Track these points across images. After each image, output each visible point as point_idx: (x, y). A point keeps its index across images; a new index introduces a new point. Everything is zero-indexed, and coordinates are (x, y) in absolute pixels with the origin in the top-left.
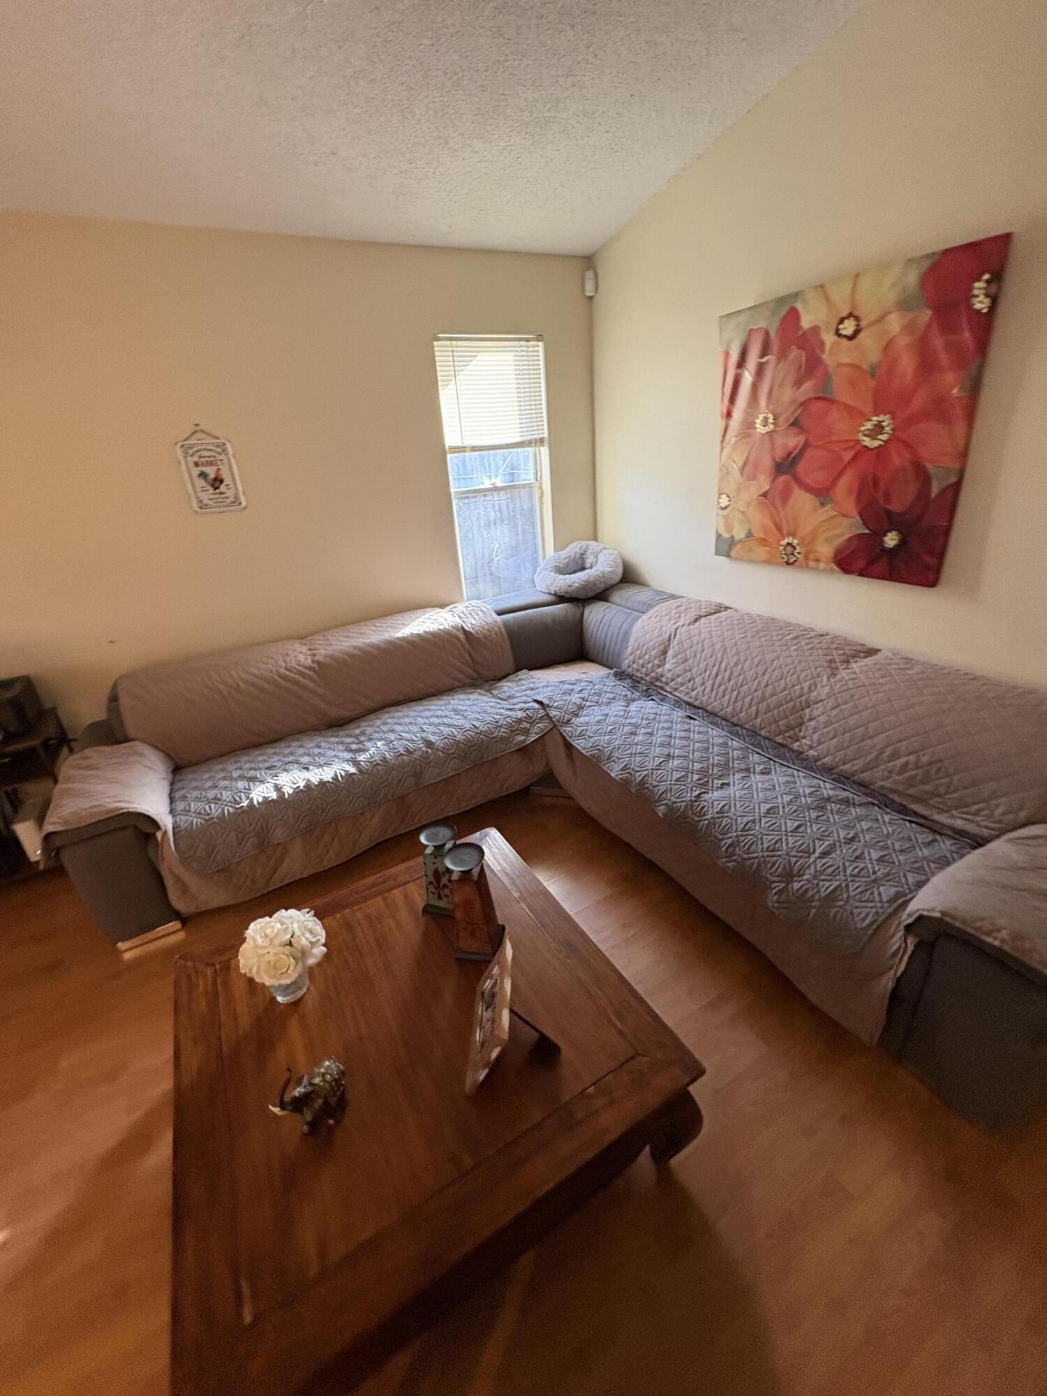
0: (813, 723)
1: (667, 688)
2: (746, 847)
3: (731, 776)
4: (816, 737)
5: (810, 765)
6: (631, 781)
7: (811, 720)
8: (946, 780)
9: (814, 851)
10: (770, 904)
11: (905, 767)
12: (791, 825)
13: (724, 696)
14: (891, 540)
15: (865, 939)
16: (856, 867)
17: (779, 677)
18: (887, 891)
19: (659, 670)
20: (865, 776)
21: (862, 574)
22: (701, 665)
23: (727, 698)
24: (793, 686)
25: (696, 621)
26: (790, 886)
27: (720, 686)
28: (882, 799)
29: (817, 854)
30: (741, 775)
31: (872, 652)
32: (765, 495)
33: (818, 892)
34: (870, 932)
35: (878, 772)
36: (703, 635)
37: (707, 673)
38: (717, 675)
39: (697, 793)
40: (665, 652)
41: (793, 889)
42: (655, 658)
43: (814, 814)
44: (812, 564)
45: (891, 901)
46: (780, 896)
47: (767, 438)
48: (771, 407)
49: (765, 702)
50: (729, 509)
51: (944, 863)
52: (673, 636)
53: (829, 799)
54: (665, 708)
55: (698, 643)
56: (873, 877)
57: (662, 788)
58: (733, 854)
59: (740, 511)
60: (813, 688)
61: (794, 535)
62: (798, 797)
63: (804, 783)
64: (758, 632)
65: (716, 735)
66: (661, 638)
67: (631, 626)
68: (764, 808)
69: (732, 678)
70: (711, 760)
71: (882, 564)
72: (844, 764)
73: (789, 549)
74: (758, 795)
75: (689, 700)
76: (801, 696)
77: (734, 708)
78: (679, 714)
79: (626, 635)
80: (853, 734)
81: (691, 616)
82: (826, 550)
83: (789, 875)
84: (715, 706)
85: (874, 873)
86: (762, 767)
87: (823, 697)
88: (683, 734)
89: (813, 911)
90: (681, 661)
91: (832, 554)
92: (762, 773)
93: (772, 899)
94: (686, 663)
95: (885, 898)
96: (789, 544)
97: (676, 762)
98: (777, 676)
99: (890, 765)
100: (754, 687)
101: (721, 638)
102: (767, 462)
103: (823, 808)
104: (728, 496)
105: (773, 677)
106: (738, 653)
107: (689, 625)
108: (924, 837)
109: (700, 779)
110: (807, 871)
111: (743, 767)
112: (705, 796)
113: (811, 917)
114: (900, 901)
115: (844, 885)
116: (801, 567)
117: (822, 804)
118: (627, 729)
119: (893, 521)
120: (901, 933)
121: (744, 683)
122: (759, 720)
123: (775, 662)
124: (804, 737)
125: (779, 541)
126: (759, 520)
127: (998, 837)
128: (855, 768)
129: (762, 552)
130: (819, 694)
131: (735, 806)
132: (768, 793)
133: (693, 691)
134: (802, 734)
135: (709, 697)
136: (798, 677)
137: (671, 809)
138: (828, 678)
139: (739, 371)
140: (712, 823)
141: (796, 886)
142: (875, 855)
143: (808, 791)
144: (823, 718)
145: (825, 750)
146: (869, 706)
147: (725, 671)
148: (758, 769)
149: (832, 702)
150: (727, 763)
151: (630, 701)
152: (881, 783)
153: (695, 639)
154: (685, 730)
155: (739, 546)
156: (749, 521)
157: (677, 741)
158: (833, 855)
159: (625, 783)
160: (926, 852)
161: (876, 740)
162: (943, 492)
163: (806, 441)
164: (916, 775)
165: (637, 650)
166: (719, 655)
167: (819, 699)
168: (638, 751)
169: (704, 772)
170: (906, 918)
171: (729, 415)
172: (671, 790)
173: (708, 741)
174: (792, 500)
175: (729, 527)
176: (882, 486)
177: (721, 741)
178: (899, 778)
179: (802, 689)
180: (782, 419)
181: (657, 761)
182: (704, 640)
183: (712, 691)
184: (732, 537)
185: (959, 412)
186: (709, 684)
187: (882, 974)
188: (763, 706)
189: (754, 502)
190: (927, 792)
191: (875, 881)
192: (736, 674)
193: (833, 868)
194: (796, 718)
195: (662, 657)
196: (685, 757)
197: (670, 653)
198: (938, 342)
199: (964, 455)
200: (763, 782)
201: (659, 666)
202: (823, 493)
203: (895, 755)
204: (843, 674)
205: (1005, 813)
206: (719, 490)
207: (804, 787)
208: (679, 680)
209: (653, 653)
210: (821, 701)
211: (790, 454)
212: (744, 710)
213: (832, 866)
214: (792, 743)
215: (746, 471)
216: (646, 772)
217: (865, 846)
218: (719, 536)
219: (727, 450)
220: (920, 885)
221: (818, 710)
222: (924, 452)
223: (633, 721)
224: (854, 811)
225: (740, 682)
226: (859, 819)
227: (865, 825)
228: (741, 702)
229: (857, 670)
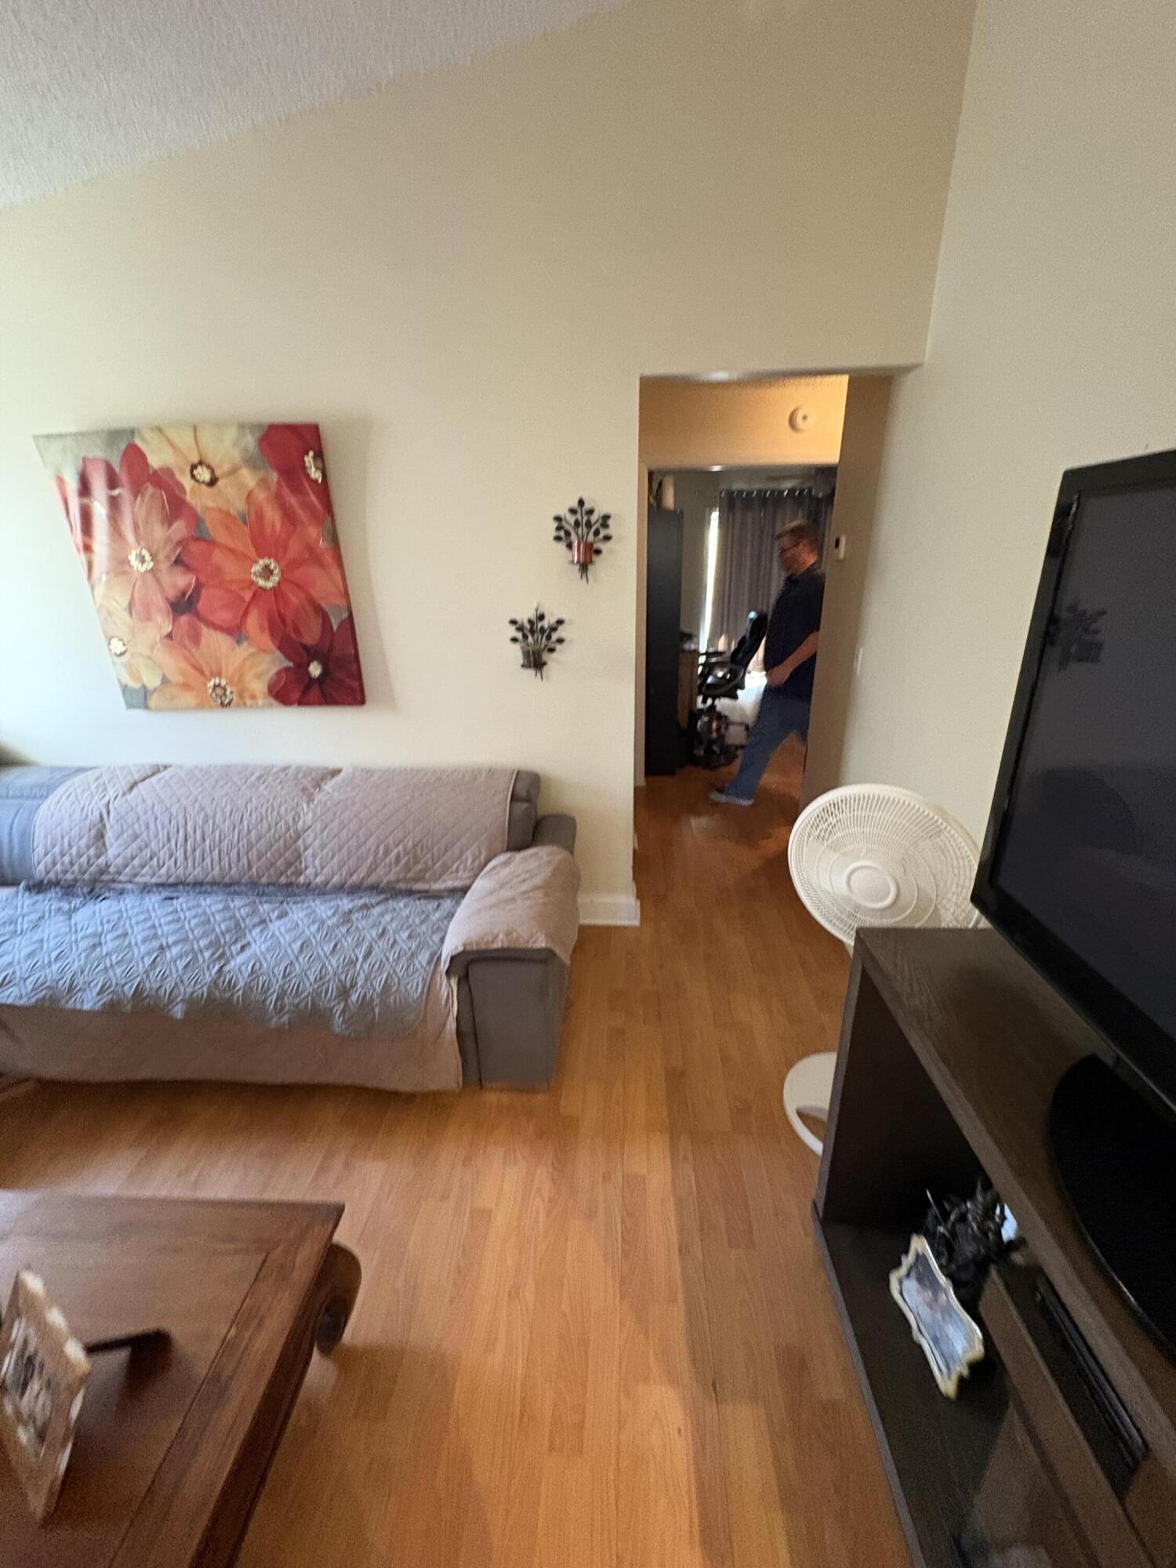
0: (310, 852)
1: (122, 878)
2: (294, 991)
3: (248, 935)
4: (317, 862)
5: (322, 891)
6: (119, 1001)
7: (306, 849)
8: (429, 855)
9: (357, 959)
10: (338, 1030)
11: (398, 858)
12: (328, 948)
13: (203, 860)
14: (315, 670)
15: (423, 1004)
16: (395, 953)
17: (259, 819)
18: (424, 957)
19: (102, 860)
20: (372, 879)
21: (302, 702)
22: (160, 836)
23: (208, 861)
24: (277, 824)
25: (131, 788)
26: (349, 1000)
27: (194, 850)
28: (392, 892)
29: (360, 959)
30: (258, 929)
31: (335, 772)
32: (170, 636)
33: (374, 990)
34: (424, 997)
35: (380, 871)
36: (149, 802)
37: (173, 842)
38: (186, 840)
39: (217, 968)
40: (100, 836)
41: (352, 1003)
42: (89, 848)
43: (344, 930)
44: (248, 702)
45: (429, 962)
46: (344, 1016)
47: (150, 578)
48: (143, 543)
49: (254, 849)
50: (127, 654)
51: (450, 916)
52: (105, 815)
53: (351, 912)
54: (129, 901)
55: (145, 812)
56: (410, 953)
57: (168, 985)
58: (282, 1009)
59: (142, 656)
60: (297, 819)
61: (219, 675)
62: (323, 922)
63: (323, 909)
64: (217, 781)
65: (212, 904)
66: (88, 822)
67: (30, 820)
68: (296, 946)
69: (206, 837)
70: (218, 930)
71: (315, 691)
72: (351, 875)
73: (219, 691)
74: (284, 938)
75: (160, 881)
76: (288, 829)
77: (221, 869)
78: (153, 900)
79: (26, 835)
80: (349, 847)
81: (124, 784)
82: (259, 687)
83: (344, 992)
84: (197, 873)
85: (410, 949)
86: (276, 914)
87: (309, 823)
88: (170, 918)
89: (377, 1010)
90: (129, 840)
91: (265, 690)
92: (280, 917)
93: (338, 1024)
94: (139, 840)
95: (424, 964)
96: (215, 686)
97: (175, 950)
98: (257, 817)
99: (387, 860)
100: (236, 837)
101: (175, 799)
102: (159, 602)
103: (349, 921)
104: (120, 640)
105: (254, 821)
106: (202, 809)
107: (124, 794)
108: (431, 905)
109: (213, 954)
110: (358, 980)
111: (256, 920)
112: (227, 968)
113: (377, 1017)
114: (435, 960)
115: (392, 971)
116: (238, 705)
117: (347, 917)
118: (83, 945)
119: (312, 654)
120: (445, 980)
121: (222, 837)
122: (254, 869)
123: (249, 805)
124: (306, 868)
125: (205, 685)
126: (172, 664)
127: (473, 882)
128: (362, 875)
129: (189, 698)
130: (304, 822)
131: (266, 959)
132: (294, 932)
133: (160, 868)
134: (303, 865)
135: (186, 868)
136: (278, 812)
137: (191, 1002)
138: (308, 805)
139: (86, 501)
140: (248, 988)
141: (354, 998)
142: (405, 935)
143: (330, 913)
144: (317, 843)
145: (330, 872)
146: (352, 816)
147: (195, 832)
148: (274, 915)
149: (319, 826)
150: (237, 924)
151: (70, 913)
152: (385, 881)
153: (140, 809)
154: (172, 913)
155: (155, 695)
156: (160, 667)
157: (166, 929)
158: (373, 953)
159: (112, 1008)
160: (437, 915)
161: (369, 843)
162: (341, 625)
163: (197, 580)
164: (408, 860)
165: (54, 846)
166: (180, 818)
167: (306, 828)
168: (114, 961)
169: (215, 944)
170: (444, 966)
171: (87, 548)
172: (182, 981)
173: (205, 913)
174: (203, 641)
175: (135, 675)
176: (289, 621)
177: (221, 906)
178: (398, 868)
179: (286, 823)
180: (161, 557)
181: (148, 961)
182: (153, 806)
183: (186, 859)
184: (144, 687)
185: (328, 558)
186: (180, 855)
187: (444, 1025)
188: (253, 853)
189: (159, 645)
190: (421, 871)
191: (412, 955)
192: (208, 831)
193: (378, 963)
194: (292, 853)
195: (100, 843)
196: (186, 940)
197: (109, 835)
198: (293, 500)
199: (347, 595)
200: (285, 924)
201: (98, 857)
202: (235, 631)
203: (387, 852)
204: (319, 797)
205: (473, 861)
206: (105, 633)
207: (325, 912)
208: (136, 862)
209: (84, 841)
210: (309, 828)
211: (184, 594)
212: (233, 865)
213: (376, 962)
214: (297, 878)
215: (133, 611)
216: (138, 979)
217: (394, 932)
218: (125, 689)
219: (100, 590)
220: (442, 940)
221: (309, 837)
222: (315, 593)
223: (90, 930)
224: (376, 911)
225: (217, 838)
226: (382, 915)
227: (388, 917)
228: (227, 859)
229: (330, 791)
